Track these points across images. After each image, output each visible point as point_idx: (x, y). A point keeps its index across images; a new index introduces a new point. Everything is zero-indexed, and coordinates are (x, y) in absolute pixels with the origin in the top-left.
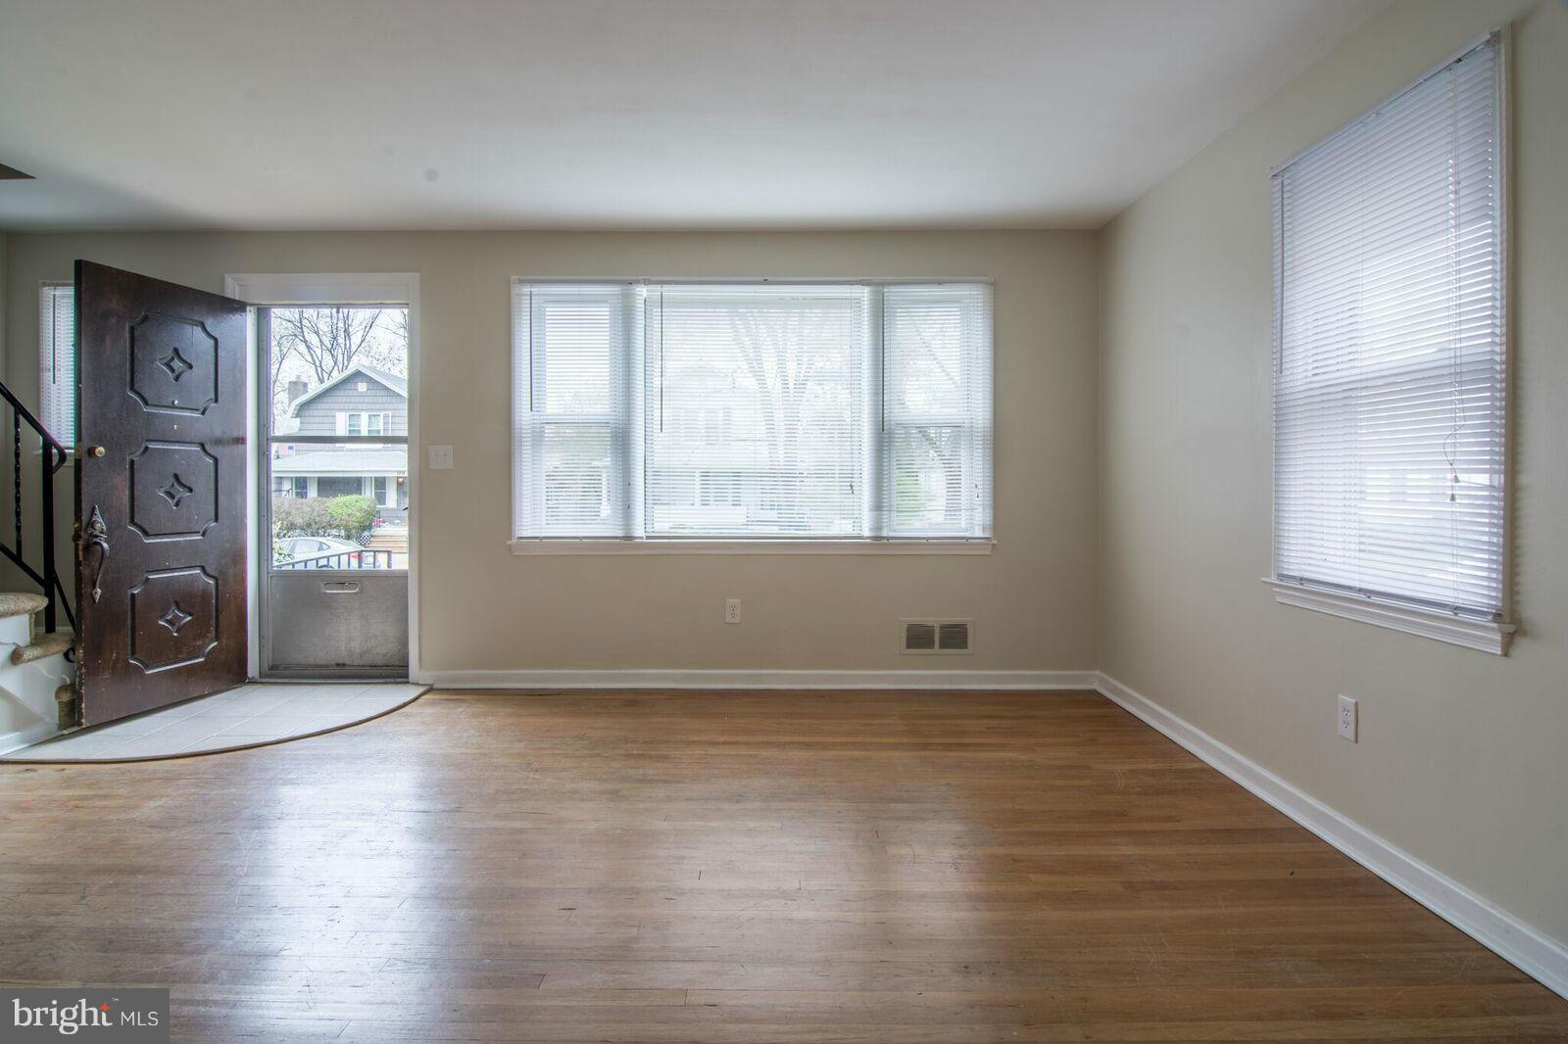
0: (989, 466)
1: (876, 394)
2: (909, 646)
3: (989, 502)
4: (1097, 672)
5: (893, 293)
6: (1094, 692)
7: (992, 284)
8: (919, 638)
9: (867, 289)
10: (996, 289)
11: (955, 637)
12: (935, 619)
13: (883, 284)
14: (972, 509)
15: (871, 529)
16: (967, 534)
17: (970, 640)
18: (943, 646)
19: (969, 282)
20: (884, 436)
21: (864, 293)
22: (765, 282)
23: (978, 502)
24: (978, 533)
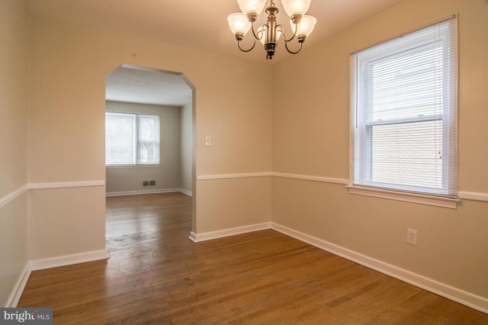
0: (159, 150)
1: (137, 136)
2: (143, 186)
3: (159, 157)
4: (179, 188)
5: (140, 116)
6: (179, 192)
7: (160, 116)
8: (145, 184)
9: (135, 115)
10: (161, 116)
11: (153, 183)
12: (149, 180)
13: (138, 114)
14: (156, 159)
15: (136, 163)
16: (155, 163)
17: (156, 184)
18: (150, 185)
19: (156, 115)
20: (138, 144)
21: (134, 116)
22: (113, 112)
23: (157, 157)
24: (157, 163)
